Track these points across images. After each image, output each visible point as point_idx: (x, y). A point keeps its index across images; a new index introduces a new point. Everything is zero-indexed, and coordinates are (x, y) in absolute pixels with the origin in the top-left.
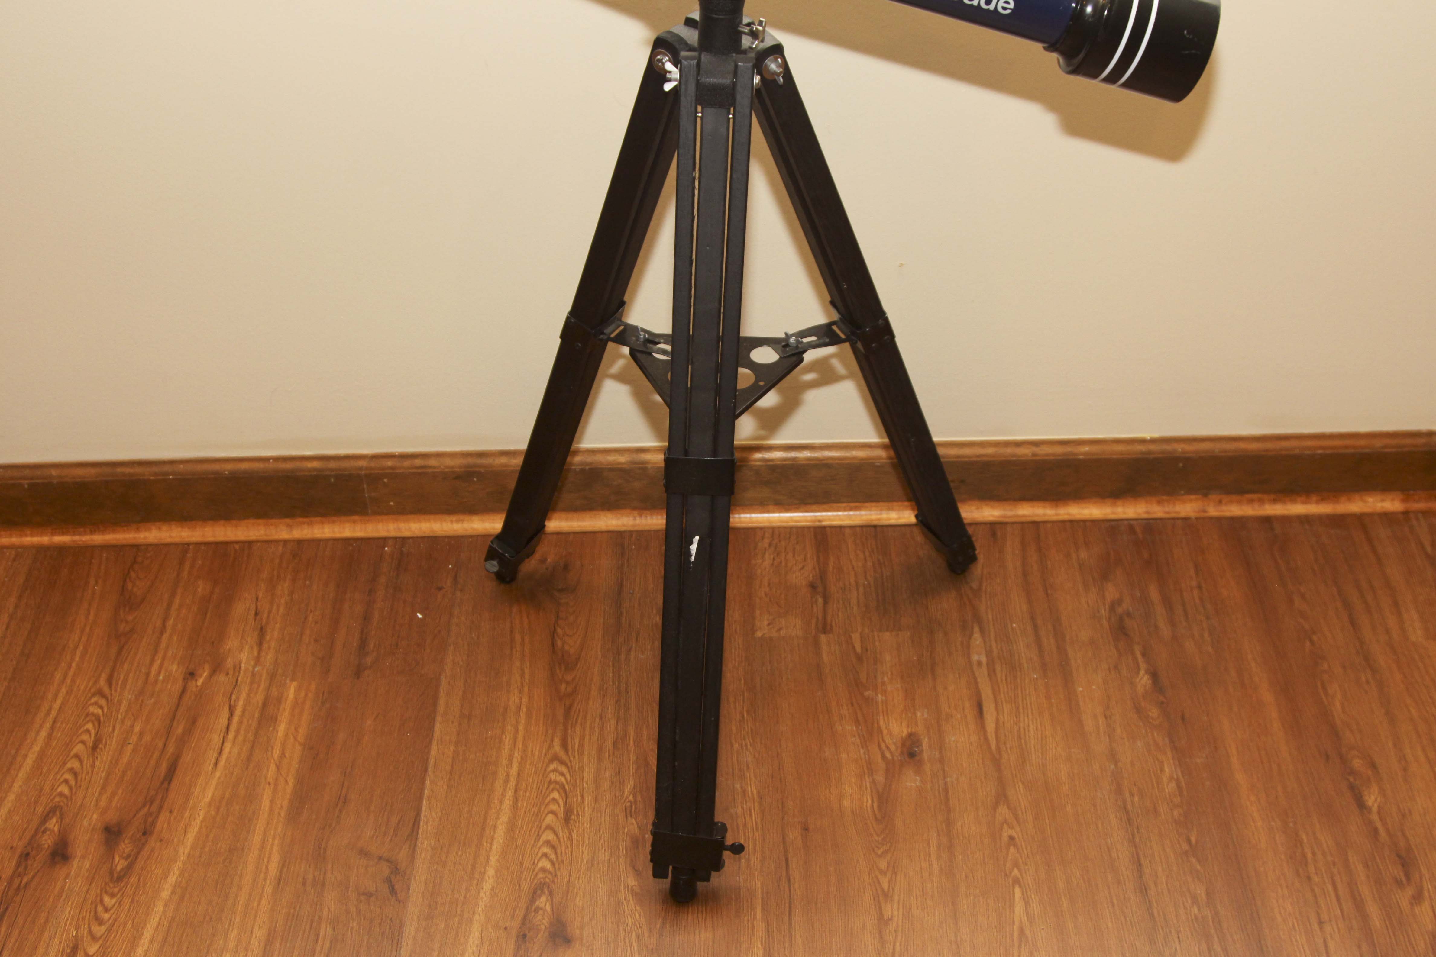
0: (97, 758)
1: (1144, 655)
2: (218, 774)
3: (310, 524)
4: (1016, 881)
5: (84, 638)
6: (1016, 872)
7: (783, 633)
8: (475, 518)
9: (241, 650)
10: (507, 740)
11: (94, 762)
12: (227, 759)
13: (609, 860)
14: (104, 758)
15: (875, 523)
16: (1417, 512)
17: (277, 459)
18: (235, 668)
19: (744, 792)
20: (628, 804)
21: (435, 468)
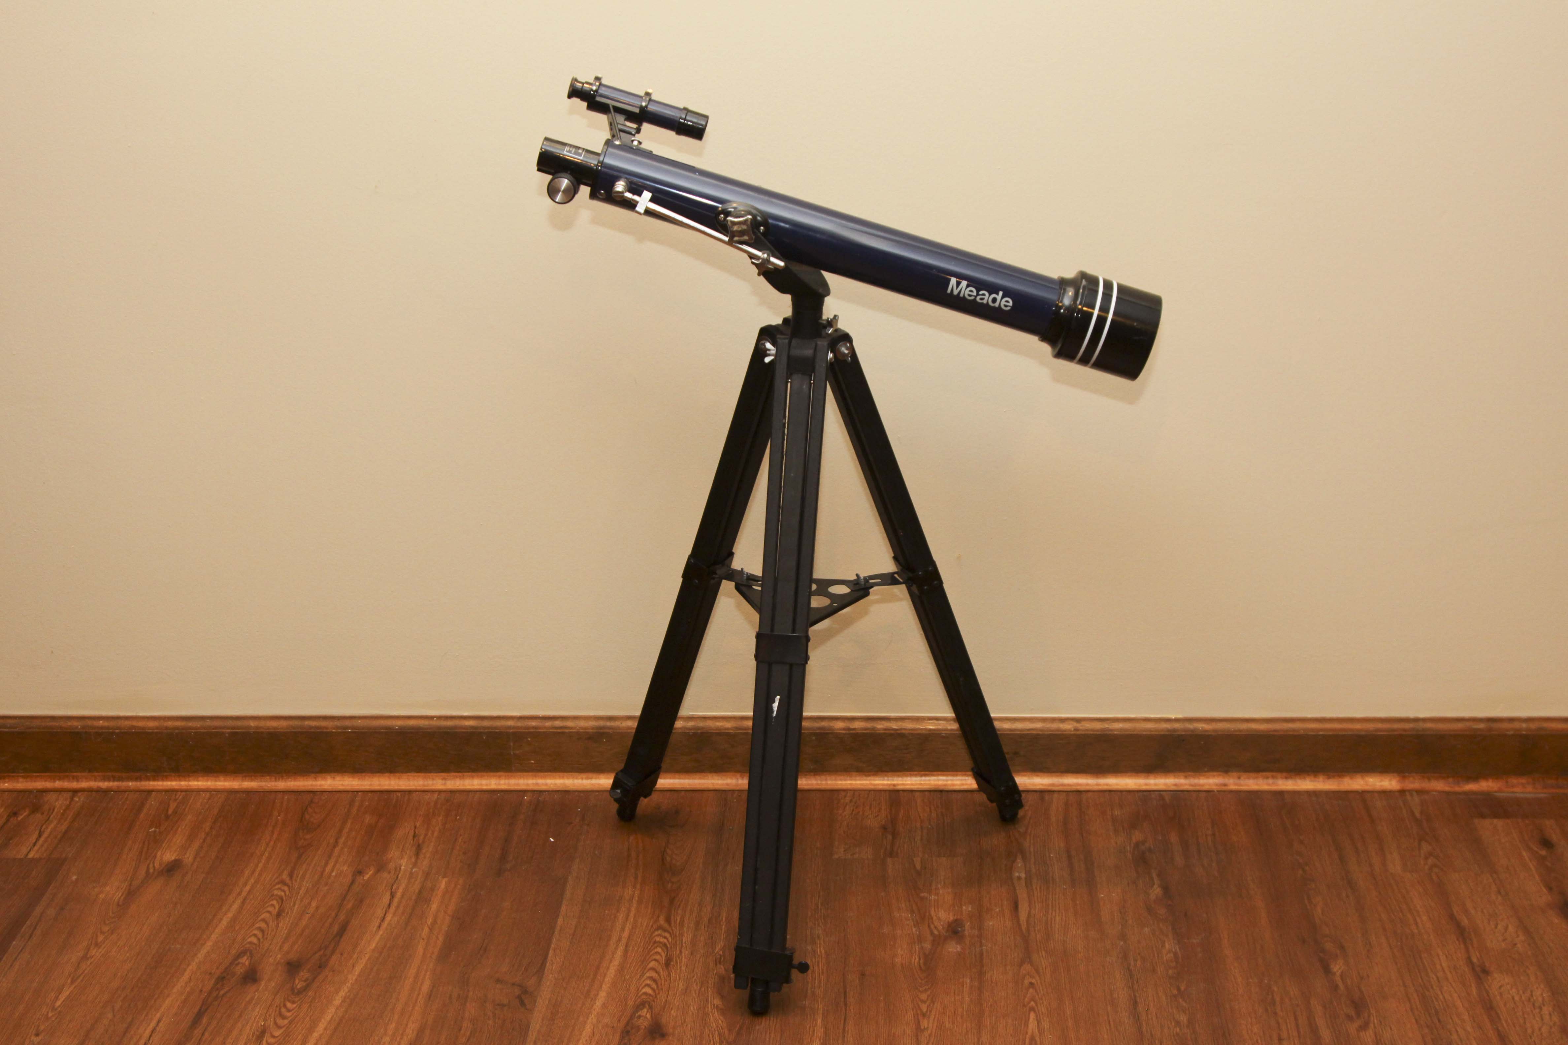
0: (281, 922)
1: (1159, 875)
2: (381, 933)
3: (463, 778)
4: (1032, 1009)
5: (269, 849)
6: (1032, 1003)
7: (856, 856)
8: (602, 776)
9: (402, 857)
10: (621, 916)
11: (278, 924)
12: (389, 924)
13: (700, 990)
14: (285, 924)
15: (942, 788)
16: (1410, 791)
17: (440, 718)
18: (396, 869)
19: (814, 951)
20: (719, 957)
21: (571, 728)
